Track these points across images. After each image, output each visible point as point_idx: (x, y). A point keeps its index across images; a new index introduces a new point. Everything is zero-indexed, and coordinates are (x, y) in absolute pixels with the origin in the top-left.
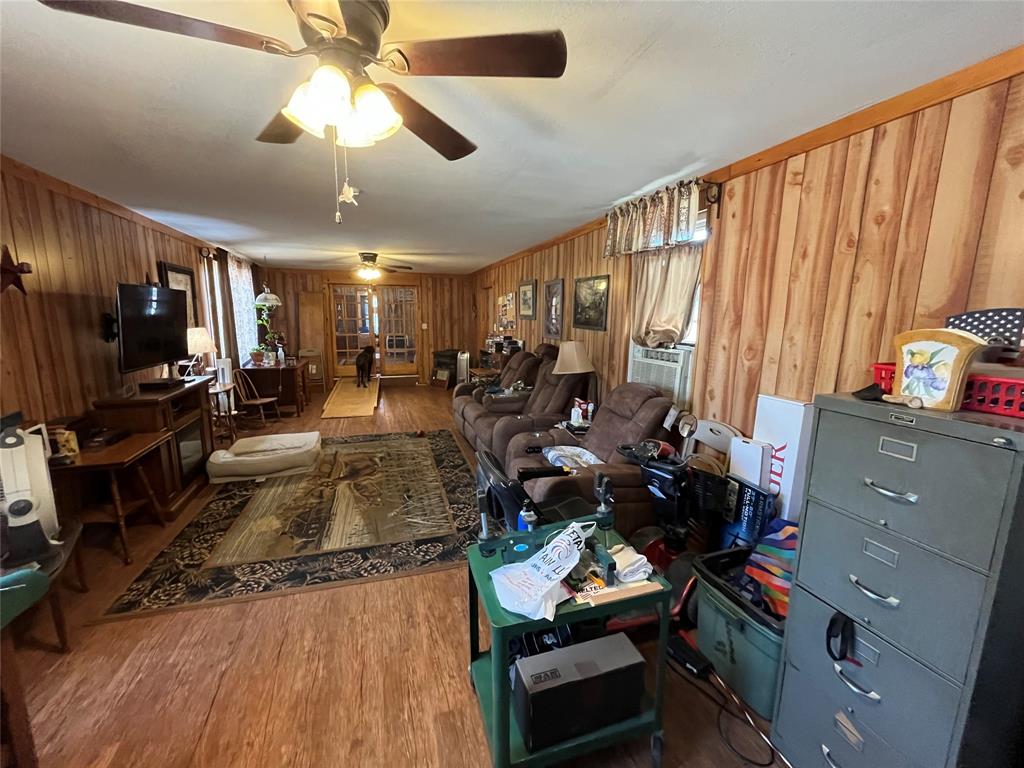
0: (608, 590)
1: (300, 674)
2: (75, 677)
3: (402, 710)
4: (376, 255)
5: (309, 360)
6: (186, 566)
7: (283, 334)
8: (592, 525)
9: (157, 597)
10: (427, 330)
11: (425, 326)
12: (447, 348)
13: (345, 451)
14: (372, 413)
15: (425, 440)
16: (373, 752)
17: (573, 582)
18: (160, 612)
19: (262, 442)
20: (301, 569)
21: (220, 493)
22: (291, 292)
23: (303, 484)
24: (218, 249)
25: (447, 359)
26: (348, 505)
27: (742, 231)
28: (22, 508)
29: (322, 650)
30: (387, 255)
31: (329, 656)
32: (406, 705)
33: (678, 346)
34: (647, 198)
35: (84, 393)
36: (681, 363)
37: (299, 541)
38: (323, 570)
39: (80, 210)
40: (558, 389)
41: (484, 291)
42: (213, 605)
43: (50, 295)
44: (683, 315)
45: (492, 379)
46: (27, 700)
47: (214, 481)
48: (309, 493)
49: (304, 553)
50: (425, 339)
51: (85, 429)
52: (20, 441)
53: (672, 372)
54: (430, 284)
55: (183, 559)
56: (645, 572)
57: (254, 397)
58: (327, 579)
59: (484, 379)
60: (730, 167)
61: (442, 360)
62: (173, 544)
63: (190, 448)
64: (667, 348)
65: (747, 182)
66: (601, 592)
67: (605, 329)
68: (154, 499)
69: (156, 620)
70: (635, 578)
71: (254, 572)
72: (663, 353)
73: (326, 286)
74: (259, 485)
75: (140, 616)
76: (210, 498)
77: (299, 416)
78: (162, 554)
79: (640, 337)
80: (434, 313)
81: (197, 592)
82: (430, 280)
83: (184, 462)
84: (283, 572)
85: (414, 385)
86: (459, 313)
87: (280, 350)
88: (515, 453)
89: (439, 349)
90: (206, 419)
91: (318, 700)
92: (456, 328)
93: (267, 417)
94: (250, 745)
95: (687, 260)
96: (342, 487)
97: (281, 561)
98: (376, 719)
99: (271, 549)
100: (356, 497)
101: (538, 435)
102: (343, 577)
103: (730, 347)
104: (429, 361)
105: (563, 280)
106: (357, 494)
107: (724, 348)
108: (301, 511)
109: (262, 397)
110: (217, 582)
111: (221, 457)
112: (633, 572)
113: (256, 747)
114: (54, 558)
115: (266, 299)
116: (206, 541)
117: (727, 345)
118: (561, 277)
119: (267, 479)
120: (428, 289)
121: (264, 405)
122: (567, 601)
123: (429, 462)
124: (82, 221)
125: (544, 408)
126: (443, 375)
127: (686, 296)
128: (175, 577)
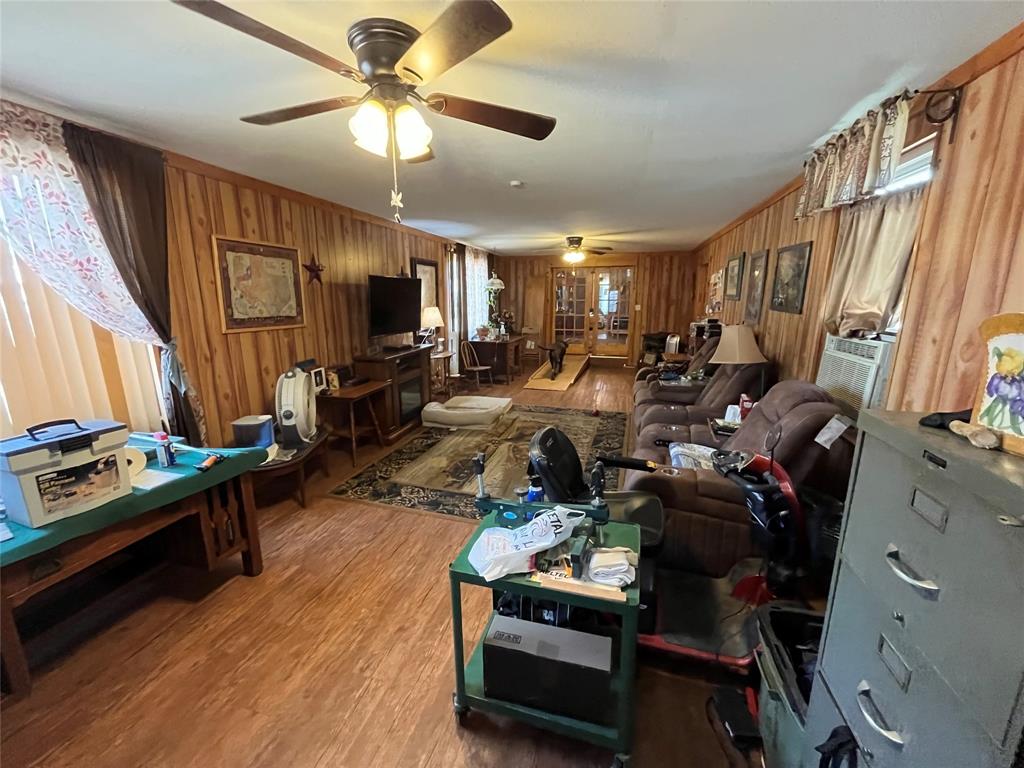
0: (572, 581)
1: (399, 568)
2: (301, 523)
3: (442, 623)
4: (581, 239)
5: (528, 336)
6: (381, 477)
7: (512, 314)
8: (582, 515)
9: (356, 492)
10: (641, 312)
11: (638, 308)
12: (660, 330)
13: (523, 418)
14: (565, 389)
15: (597, 420)
16: (406, 641)
17: (542, 561)
18: (353, 500)
19: (466, 401)
20: (440, 499)
21: (424, 433)
22: (521, 277)
23: (478, 439)
24: (458, 244)
25: (655, 344)
26: (499, 462)
27: (982, 157)
28: (289, 416)
29: (420, 559)
30: (592, 238)
31: (422, 565)
32: (447, 621)
33: (883, 337)
34: (847, 132)
35: (353, 349)
36: (878, 360)
37: (450, 479)
38: (453, 505)
39: (359, 225)
40: (730, 382)
41: (704, 269)
42: (380, 507)
43: (337, 285)
44: (889, 293)
45: (679, 365)
46: (259, 523)
47: (425, 424)
48: (478, 447)
49: (450, 489)
50: (638, 322)
51: (344, 374)
52: (294, 375)
53: (864, 371)
54: (648, 265)
55: (380, 472)
56: (622, 579)
57: (475, 365)
58: (451, 512)
59: (669, 365)
60: (976, 58)
61: (652, 343)
62: (381, 461)
63: (409, 398)
64: (863, 337)
65: (1000, 77)
66: (563, 579)
67: (801, 312)
68: (378, 428)
69: (350, 504)
70: (607, 581)
71: (412, 493)
72: (857, 344)
73: (549, 270)
74: (450, 433)
75: (343, 500)
76: (417, 436)
77: (508, 384)
78: (373, 465)
79: (835, 322)
80: (650, 295)
81: (377, 495)
82: (648, 259)
83: (403, 407)
84: (428, 498)
85: (622, 367)
86: (677, 293)
87: (503, 327)
88: (642, 442)
89: (652, 332)
90: (426, 378)
91: (398, 590)
92: (672, 309)
93: (481, 382)
94: (350, 599)
95: (908, 211)
96: (504, 447)
97: (431, 490)
98: (422, 619)
99: (429, 481)
100: (509, 457)
101: (674, 428)
102: (462, 514)
103: (942, 340)
104: (639, 345)
105: (768, 251)
106: (511, 455)
107: (934, 341)
108: (465, 458)
109: (481, 365)
110: (390, 492)
111: (433, 407)
112: (607, 575)
113: (352, 602)
114: (304, 449)
115: (493, 284)
116: (399, 464)
117: (938, 338)
118: (767, 248)
119: (457, 430)
120: (645, 269)
121: (480, 371)
122: (524, 574)
123: (587, 440)
124: (359, 232)
125: (712, 402)
126: (650, 359)
127: (896, 267)
128: (372, 482)
